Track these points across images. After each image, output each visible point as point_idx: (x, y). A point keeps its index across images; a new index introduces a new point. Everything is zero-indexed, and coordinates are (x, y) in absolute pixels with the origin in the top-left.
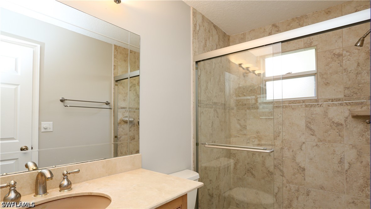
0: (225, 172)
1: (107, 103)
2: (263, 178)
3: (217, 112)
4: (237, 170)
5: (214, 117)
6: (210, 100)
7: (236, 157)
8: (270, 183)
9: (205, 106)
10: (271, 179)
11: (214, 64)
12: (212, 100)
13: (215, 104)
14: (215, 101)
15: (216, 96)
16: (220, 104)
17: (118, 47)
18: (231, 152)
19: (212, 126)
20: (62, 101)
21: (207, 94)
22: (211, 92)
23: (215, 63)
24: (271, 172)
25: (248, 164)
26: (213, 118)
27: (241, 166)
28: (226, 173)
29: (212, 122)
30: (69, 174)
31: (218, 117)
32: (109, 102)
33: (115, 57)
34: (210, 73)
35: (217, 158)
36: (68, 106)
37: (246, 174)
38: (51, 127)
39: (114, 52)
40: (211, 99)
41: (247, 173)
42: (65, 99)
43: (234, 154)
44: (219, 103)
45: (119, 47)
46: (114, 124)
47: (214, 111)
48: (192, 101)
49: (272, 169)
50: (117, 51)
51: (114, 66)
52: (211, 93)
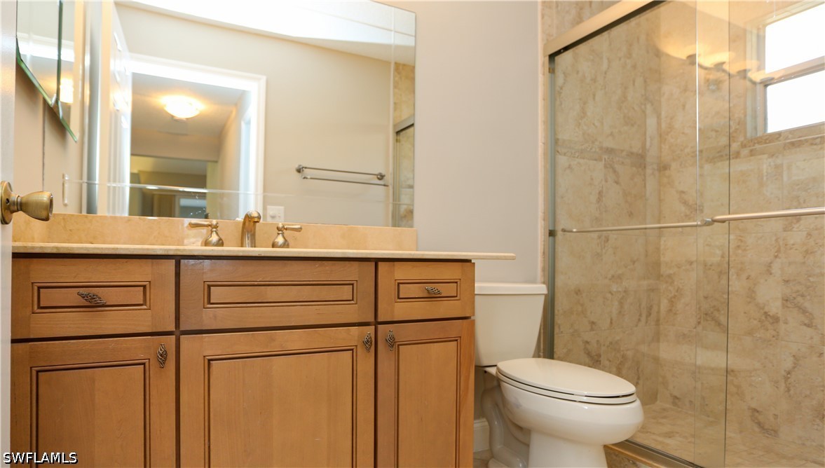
0: (640, 315)
1: (381, 177)
2: (750, 333)
3: (615, 171)
4: (675, 314)
5: (606, 181)
6: (593, 142)
7: (676, 283)
8: (771, 345)
9: (577, 154)
10: (774, 333)
11: (605, 62)
12: (600, 142)
13: (610, 151)
14: (609, 143)
15: (612, 134)
16: (624, 153)
17: (401, 67)
18: (662, 272)
19: (599, 200)
20: (299, 171)
21: (585, 128)
22: (596, 124)
23: (608, 59)
24: (773, 317)
25: (706, 298)
26: (603, 182)
27: (687, 305)
28: (643, 319)
29: (600, 193)
30: (286, 229)
31: (617, 183)
32: (383, 173)
33: (395, 87)
34: (594, 80)
35: (613, 276)
36: (309, 177)
37: (699, 323)
38: (282, 215)
39: (394, 77)
40: (596, 140)
41: (702, 321)
42: (304, 166)
43: (669, 276)
44: (622, 151)
45: (404, 65)
46: (393, 216)
47: (605, 167)
48: (540, 141)
49: (775, 308)
50: (399, 73)
51: (395, 103)
52: (596, 127)
